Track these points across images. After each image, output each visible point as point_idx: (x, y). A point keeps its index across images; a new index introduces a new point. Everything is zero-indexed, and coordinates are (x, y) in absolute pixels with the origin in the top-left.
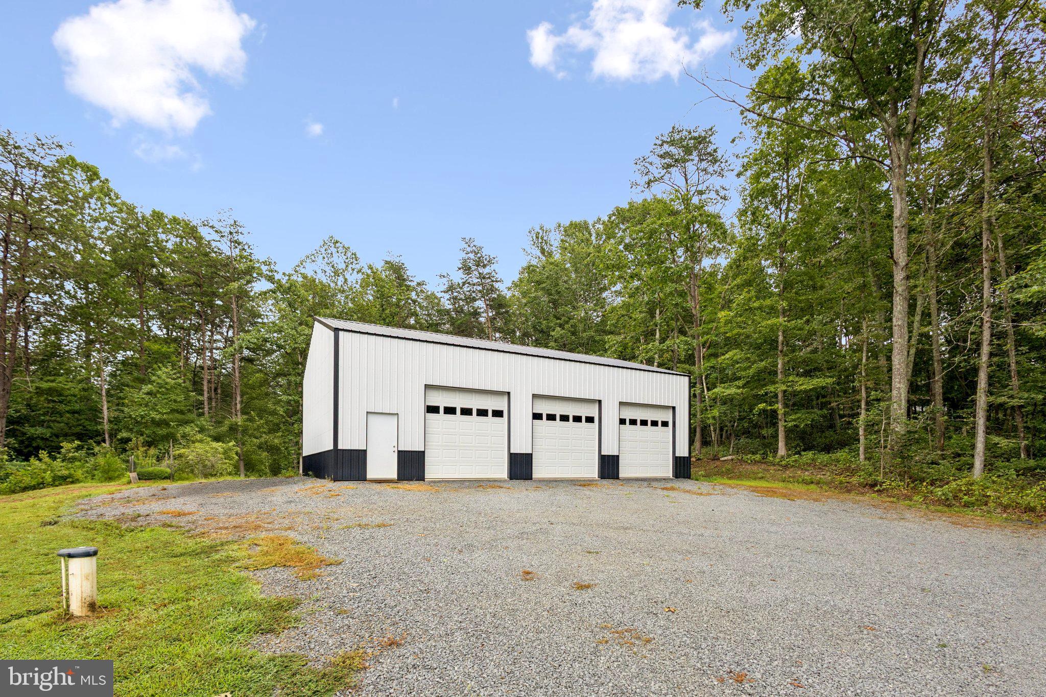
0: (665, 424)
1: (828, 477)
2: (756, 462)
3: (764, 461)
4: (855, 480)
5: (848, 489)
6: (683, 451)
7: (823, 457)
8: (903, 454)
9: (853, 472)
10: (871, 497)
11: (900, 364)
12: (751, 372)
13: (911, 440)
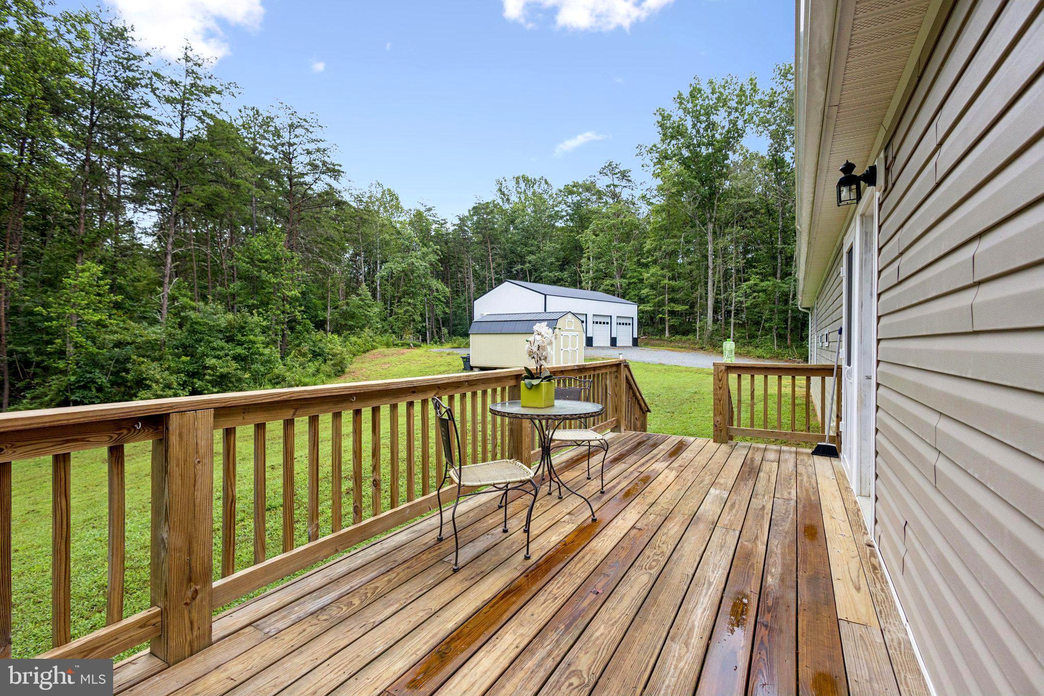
0: (629, 324)
1: (687, 345)
2: (658, 340)
3: (660, 339)
4: (697, 346)
5: (695, 350)
6: (636, 336)
7: (684, 338)
8: (711, 337)
9: (696, 344)
10: (702, 352)
11: (710, 303)
12: (657, 300)
13: (712, 333)
